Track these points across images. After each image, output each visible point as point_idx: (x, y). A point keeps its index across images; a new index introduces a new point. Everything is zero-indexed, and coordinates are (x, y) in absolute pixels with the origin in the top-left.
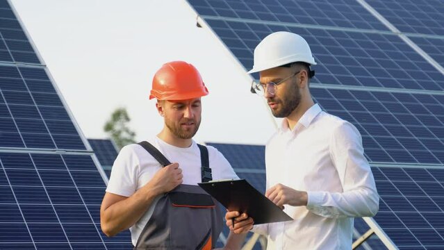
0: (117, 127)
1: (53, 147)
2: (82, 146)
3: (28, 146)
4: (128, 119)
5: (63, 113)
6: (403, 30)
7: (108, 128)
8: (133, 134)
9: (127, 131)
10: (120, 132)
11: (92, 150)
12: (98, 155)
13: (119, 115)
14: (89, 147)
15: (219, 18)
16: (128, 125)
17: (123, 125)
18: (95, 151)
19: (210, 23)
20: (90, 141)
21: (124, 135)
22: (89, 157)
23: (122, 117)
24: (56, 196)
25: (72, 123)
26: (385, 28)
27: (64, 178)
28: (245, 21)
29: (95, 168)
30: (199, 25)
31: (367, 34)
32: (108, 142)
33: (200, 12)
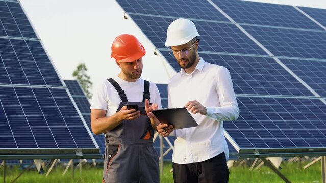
0: (80, 74)
1: (45, 84)
2: (60, 84)
3: (31, 84)
4: (86, 69)
5: (50, 66)
6: (237, 21)
7: (75, 74)
8: (89, 78)
9: (86, 76)
10: (82, 76)
11: (66, 86)
12: (69, 89)
13: (81, 67)
14: (64, 85)
15: (137, 14)
16: (86, 72)
17: (83, 72)
18: (68, 86)
19: (132, 16)
20: (65, 81)
21: (84, 78)
22: (65, 90)
23: (83, 68)
24: (46, 111)
25: (55, 71)
26: (227, 20)
27: (50, 102)
28: (151, 15)
29: (68, 96)
30: (125, 18)
31: (218, 23)
32: (75, 81)
33: (126, 10)
